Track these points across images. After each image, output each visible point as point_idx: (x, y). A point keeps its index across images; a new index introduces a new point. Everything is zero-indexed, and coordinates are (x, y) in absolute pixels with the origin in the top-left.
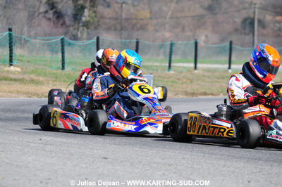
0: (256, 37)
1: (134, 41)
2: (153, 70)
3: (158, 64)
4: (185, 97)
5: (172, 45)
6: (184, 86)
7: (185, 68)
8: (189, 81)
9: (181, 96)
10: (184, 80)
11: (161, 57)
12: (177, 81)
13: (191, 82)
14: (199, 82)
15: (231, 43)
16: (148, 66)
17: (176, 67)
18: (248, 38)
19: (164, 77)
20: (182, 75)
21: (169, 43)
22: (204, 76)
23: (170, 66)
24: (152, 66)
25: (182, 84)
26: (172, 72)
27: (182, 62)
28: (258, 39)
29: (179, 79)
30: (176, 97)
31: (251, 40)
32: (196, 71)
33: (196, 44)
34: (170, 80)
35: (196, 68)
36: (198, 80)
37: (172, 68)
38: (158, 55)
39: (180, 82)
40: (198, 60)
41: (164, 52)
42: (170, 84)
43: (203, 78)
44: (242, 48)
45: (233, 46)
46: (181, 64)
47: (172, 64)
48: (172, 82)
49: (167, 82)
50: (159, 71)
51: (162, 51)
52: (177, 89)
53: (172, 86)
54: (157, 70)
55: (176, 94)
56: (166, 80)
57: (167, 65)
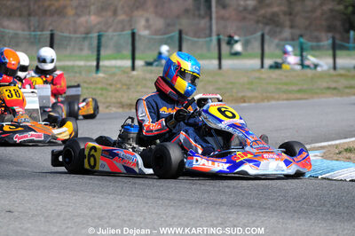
0: (214, 21)
1: (47, 33)
2: (76, 72)
3: (82, 63)
4: (120, 110)
5: (99, 37)
6: (118, 94)
7: (119, 67)
8: (125, 87)
9: (114, 110)
10: (118, 86)
11: (86, 52)
12: (109, 87)
13: (128, 88)
14: (139, 88)
15: (180, 33)
16: (68, 66)
17: (106, 67)
18: (203, 23)
19: (91, 83)
20: (116, 78)
21: (96, 35)
22: (145, 79)
23: (98, 67)
24: (73, 67)
25: (116, 91)
26: (101, 75)
27: (115, 59)
28: (217, 23)
29: (111, 85)
30: (107, 111)
31: (208, 24)
32: (134, 73)
33: (133, 35)
34: (99, 86)
35: (133, 68)
36: (138, 85)
37: (101, 69)
38: (81, 50)
39: (113, 88)
40: (137, 55)
41: (90, 44)
42: (99, 92)
43: (144, 82)
44: (196, 39)
45: (184, 36)
46: (113, 63)
47: (101, 63)
48: (102, 89)
49: (95, 89)
50: (83, 73)
51: (86, 43)
52: (109, 100)
53: (102, 94)
54: (80, 73)
55: (107, 107)
56: (93, 86)
57: (95, 63)
